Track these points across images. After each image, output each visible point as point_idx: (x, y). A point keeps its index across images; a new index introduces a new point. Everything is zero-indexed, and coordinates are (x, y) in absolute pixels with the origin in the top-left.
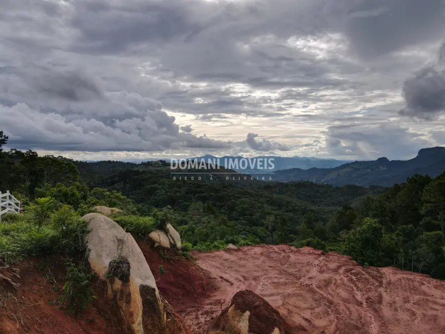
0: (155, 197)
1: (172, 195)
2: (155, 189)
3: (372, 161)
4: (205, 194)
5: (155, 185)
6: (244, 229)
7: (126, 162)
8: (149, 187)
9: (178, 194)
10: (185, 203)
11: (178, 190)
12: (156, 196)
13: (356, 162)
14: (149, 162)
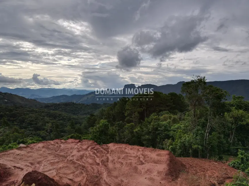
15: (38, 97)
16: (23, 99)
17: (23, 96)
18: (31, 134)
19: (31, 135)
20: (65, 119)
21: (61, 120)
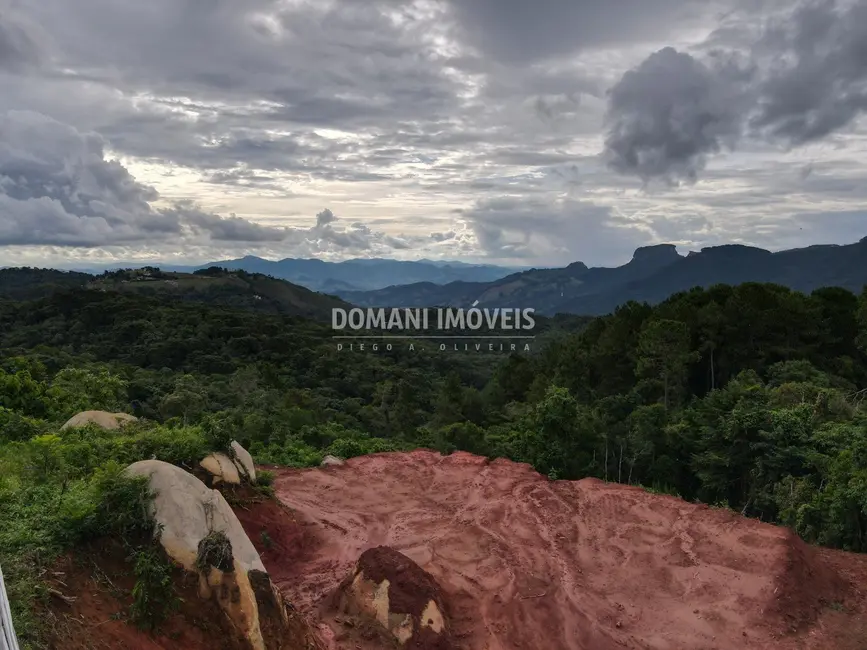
0: (140, 346)
1: (179, 339)
2: (140, 329)
3: (560, 269)
4: (249, 337)
5: (141, 321)
6: (330, 403)
7: (67, 269)
8: (126, 324)
9: (192, 339)
10: (208, 356)
11: (191, 330)
12: (143, 343)
13: (533, 270)
14: (121, 271)
15: (345, 289)
16: (302, 292)
17: (303, 284)
18: (330, 405)
19: (328, 409)
20: (429, 363)
21: (415, 365)
